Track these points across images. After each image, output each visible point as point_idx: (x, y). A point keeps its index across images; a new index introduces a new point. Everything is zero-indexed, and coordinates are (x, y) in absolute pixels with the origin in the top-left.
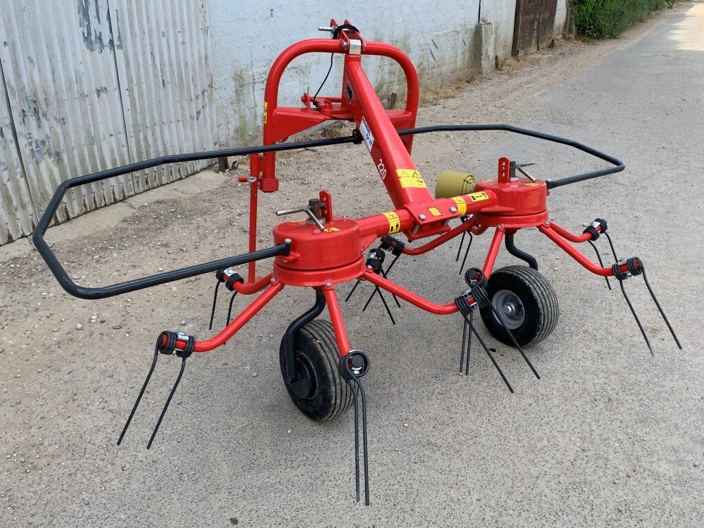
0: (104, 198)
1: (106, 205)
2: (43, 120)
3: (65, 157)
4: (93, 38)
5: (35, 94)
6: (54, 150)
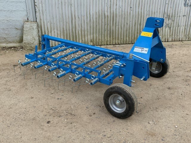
0: (177, 39)
1: (177, 41)
2: (169, 20)
3: (172, 28)
4: (186, 4)
6: (170, 26)
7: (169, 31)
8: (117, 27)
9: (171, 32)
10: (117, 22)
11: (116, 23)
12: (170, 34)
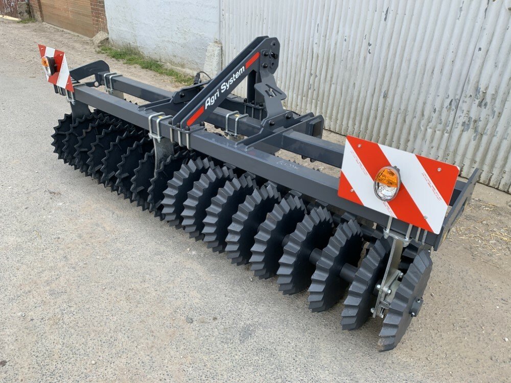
0: (500, 183)
1: (497, 189)
2: (483, 107)
3: (485, 139)
5: (487, 88)
6: (480, 130)
7: (473, 144)
8: (333, 86)
9: (481, 149)
10: (335, 75)
11: (332, 78)
12: (475, 154)
